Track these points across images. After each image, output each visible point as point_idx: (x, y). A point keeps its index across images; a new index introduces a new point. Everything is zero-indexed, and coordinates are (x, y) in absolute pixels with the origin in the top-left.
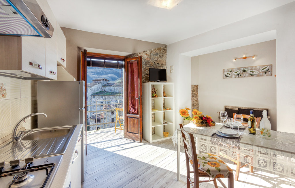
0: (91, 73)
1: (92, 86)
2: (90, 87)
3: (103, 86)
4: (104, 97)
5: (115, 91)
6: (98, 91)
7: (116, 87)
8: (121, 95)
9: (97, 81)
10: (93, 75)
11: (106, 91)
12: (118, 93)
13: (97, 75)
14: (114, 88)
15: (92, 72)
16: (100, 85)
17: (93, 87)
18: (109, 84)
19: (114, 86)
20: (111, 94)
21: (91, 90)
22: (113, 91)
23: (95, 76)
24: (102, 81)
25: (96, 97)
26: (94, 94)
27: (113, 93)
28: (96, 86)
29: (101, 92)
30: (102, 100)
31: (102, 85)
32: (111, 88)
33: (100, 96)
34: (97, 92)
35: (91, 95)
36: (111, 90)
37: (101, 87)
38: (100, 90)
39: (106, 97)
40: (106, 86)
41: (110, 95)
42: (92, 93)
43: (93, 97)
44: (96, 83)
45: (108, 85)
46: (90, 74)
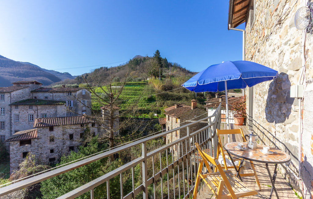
0: (8, 74)
1: (12, 91)
2: (9, 93)
3: (32, 92)
4: (34, 108)
5: (54, 98)
6: (24, 99)
7: (54, 94)
8: (63, 104)
9: (21, 85)
10: (12, 76)
11: (38, 98)
12: (59, 102)
13: (19, 77)
14: (51, 94)
15: (9, 72)
16: (27, 90)
17: (14, 93)
18: (43, 90)
19: (51, 92)
20: (46, 102)
21: (9, 98)
22: (50, 98)
23: (14, 77)
24: (30, 85)
25: (20, 107)
26: (16, 102)
27: (50, 101)
28: (20, 91)
29: (28, 100)
30: (31, 112)
31: (30, 90)
32: (47, 94)
33: (28, 107)
34: (22, 101)
35: (11, 105)
36: (46, 97)
37: (30, 92)
38: (27, 97)
39: (39, 107)
40: (37, 92)
41: (45, 104)
42: (12, 102)
43: (13, 107)
44: (20, 88)
45: (41, 90)
46: (6, 75)
